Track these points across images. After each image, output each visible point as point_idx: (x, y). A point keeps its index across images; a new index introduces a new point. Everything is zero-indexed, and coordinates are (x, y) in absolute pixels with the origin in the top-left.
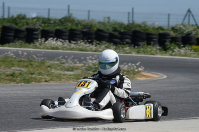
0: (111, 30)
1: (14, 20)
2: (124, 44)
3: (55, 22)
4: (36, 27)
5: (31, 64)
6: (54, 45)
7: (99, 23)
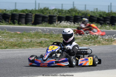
0: (98, 16)
1: (42, 11)
2: (106, 24)
3: (65, 12)
4: (55, 15)
5: (51, 36)
6: (65, 25)
7: (91, 12)
